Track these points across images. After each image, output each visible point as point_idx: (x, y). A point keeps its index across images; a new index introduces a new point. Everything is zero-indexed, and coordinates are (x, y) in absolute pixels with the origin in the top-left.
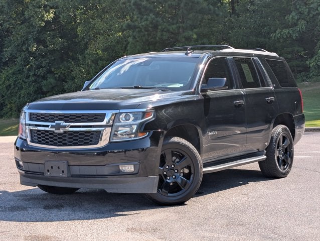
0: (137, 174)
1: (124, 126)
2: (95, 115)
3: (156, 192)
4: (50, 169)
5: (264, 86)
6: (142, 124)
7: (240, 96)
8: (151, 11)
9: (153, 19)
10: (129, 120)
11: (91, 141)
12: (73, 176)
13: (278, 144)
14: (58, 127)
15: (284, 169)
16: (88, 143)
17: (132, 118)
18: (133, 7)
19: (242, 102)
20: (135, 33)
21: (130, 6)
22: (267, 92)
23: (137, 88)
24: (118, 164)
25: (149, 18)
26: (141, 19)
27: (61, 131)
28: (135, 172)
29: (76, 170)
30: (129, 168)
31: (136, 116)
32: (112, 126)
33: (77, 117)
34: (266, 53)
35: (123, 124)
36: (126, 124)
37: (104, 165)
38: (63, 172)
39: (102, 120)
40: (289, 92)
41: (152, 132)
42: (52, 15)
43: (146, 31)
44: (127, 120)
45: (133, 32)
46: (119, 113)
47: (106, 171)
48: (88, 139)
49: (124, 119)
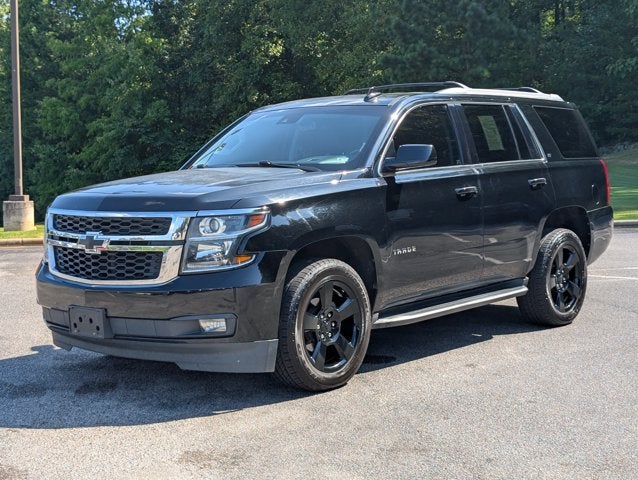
0: (232, 336)
1: (210, 243)
2: (154, 222)
3: (273, 370)
4: (77, 321)
5: (525, 156)
6: (241, 239)
7: (470, 179)
8: (421, 36)
9: (424, 49)
10: (216, 231)
11: (147, 271)
12: (116, 337)
13: (554, 263)
14: (91, 243)
15: (567, 310)
16: (142, 274)
17: (223, 227)
18: (394, 31)
19: (472, 188)
20: (396, 72)
21: (390, 29)
22: (533, 168)
23: (264, 165)
24: (196, 318)
25: (418, 48)
26: (406, 49)
27: (96, 251)
28: (227, 334)
29: (121, 327)
30: (219, 325)
31: (231, 223)
32: (183, 243)
33: (123, 224)
34: (539, 95)
35: (205, 239)
36: (211, 238)
37: (168, 319)
38: (98, 328)
39: (165, 231)
40: (580, 167)
41: (262, 254)
42: (280, 48)
43: (413, 67)
44: (214, 231)
45: (394, 69)
46: (197, 217)
47: (174, 329)
48: (142, 268)
49: (208, 228)
